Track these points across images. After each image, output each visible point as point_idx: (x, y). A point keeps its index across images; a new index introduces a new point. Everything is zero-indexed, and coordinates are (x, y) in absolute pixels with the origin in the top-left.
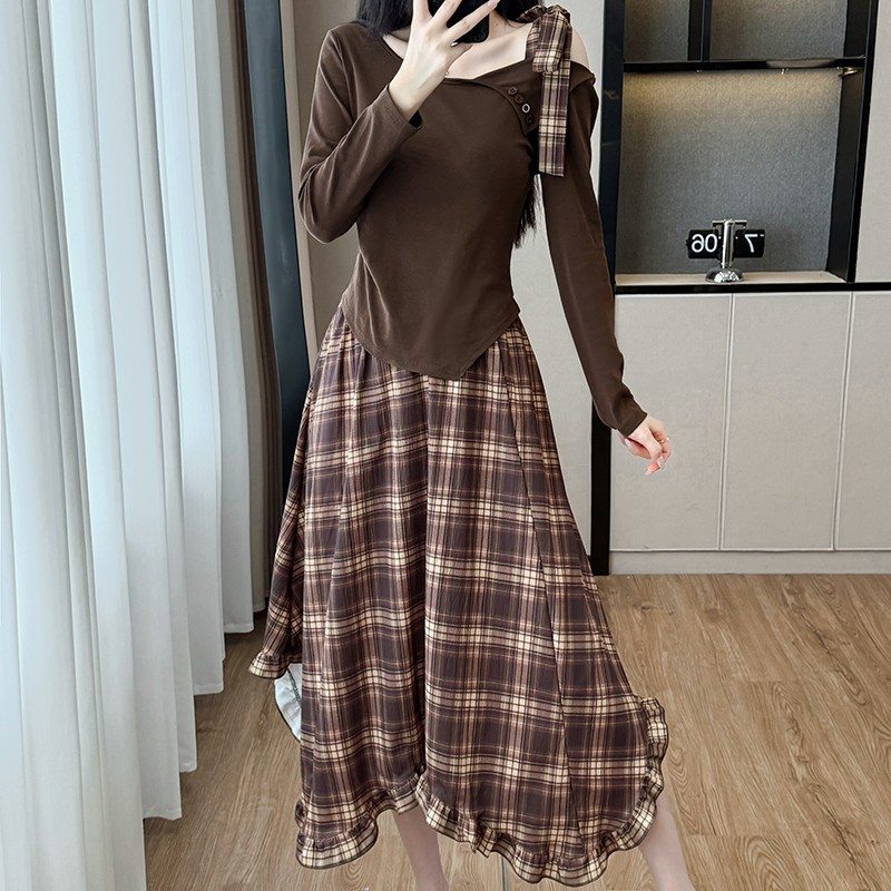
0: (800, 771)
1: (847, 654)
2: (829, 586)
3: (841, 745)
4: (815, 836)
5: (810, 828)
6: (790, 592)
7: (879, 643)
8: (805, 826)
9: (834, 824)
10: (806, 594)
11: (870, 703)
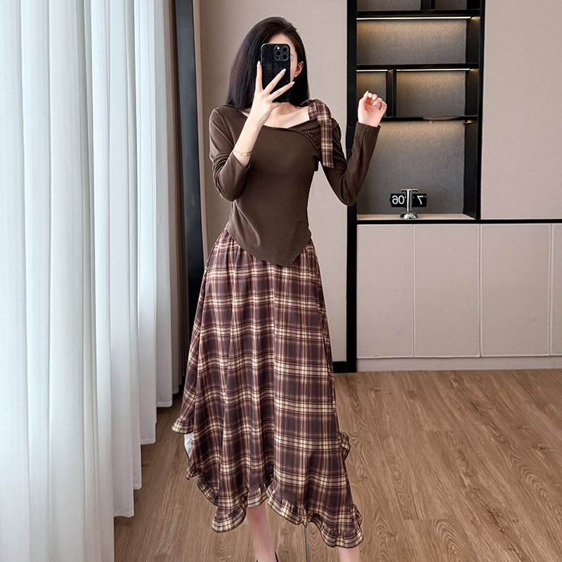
0: (467, 481)
1: (492, 414)
2: (479, 377)
3: (491, 466)
4: (477, 519)
5: (474, 514)
6: (454, 380)
7: (510, 408)
8: (471, 513)
9: (489, 511)
10: (465, 382)
11: (508, 442)
